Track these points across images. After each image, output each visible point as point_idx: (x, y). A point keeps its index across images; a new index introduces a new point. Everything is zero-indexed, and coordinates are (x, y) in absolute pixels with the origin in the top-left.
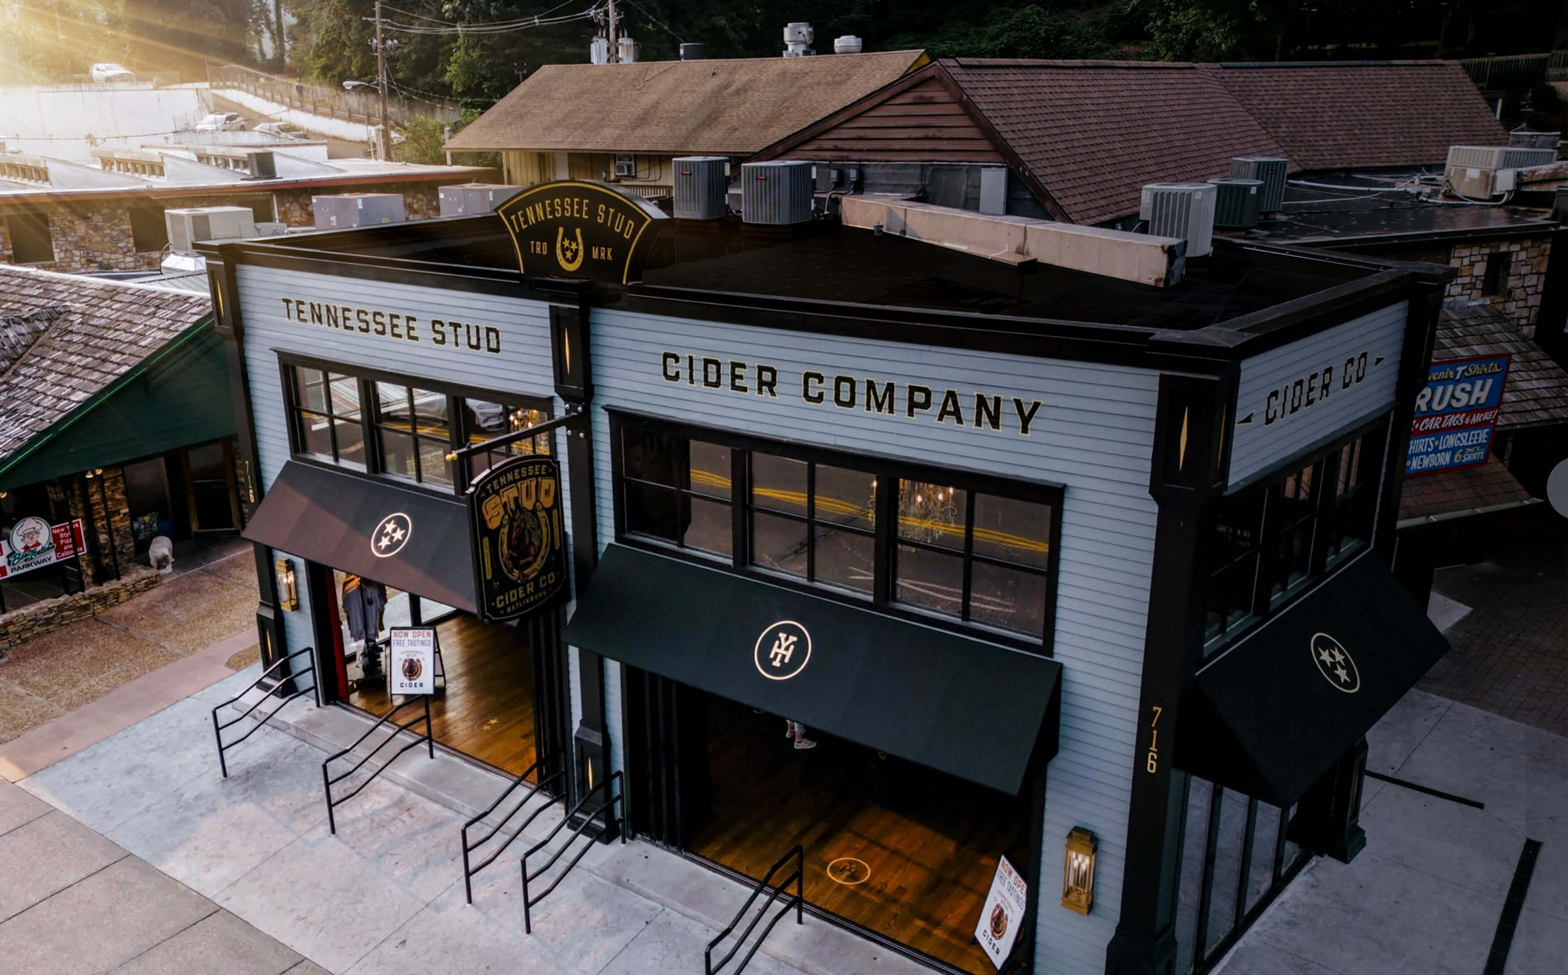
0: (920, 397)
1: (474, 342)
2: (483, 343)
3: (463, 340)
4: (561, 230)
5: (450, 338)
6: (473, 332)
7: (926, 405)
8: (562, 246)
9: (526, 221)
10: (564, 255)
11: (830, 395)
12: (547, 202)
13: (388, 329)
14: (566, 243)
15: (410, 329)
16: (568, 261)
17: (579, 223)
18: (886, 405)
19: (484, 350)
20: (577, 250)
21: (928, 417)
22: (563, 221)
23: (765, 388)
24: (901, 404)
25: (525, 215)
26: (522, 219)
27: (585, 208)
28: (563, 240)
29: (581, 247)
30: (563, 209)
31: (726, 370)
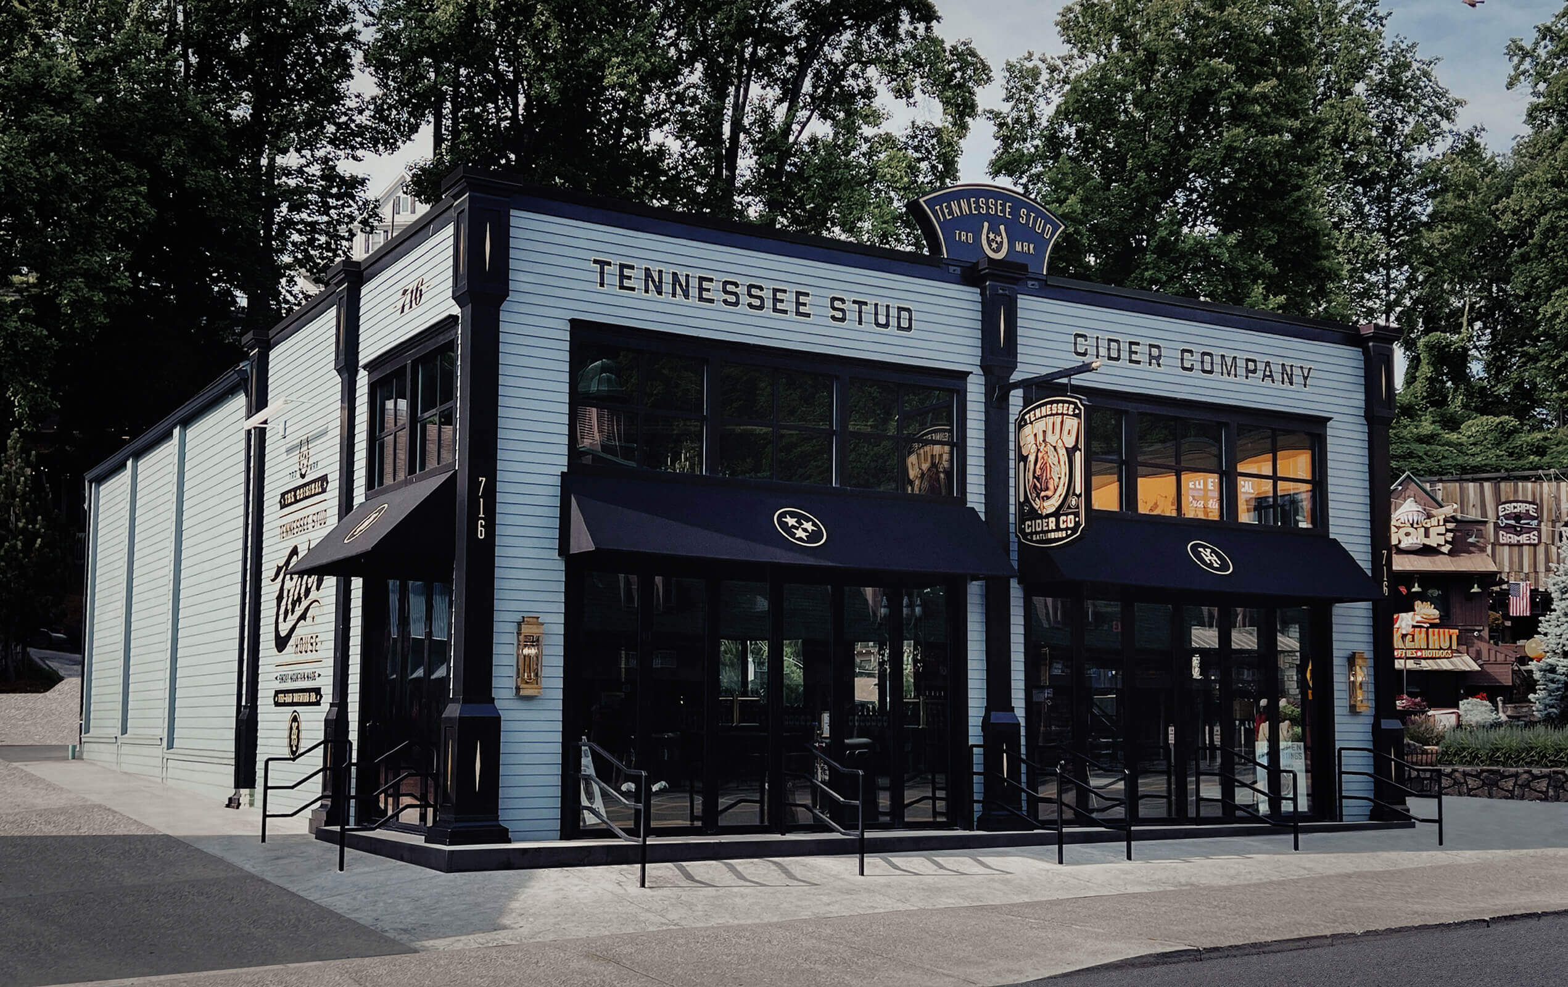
0: (1251, 366)
1: (882, 320)
2: (893, 322)
3: (869, 318)
4: (986, 224)
5: (851, 316)
6: (882, 311)
7: (1254, 371)
8: (988, 237)
9: (951, 213)
10: (990, 246)
11: (1198, 366)
12: (972, 200)
13: (769, 303)
14: (992, 236)
15: (798, 304)
16: (993, 250)
17: (1003, 220)
18: (1233, 372)
19: (892, 329)
20: (1002, 242)
21: (1256, 379)
22: (987, 217)
23: (1154, 361)
24: (1242, 371)
25: (949, 207)
26: (946, 211)
27: (1008, 210)
28: (988, 233)
29: (1005, 241)
30: (988, 208)
31: (1125, 347)
